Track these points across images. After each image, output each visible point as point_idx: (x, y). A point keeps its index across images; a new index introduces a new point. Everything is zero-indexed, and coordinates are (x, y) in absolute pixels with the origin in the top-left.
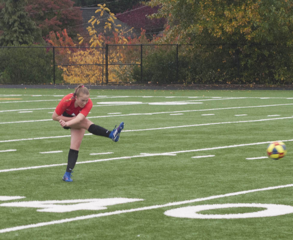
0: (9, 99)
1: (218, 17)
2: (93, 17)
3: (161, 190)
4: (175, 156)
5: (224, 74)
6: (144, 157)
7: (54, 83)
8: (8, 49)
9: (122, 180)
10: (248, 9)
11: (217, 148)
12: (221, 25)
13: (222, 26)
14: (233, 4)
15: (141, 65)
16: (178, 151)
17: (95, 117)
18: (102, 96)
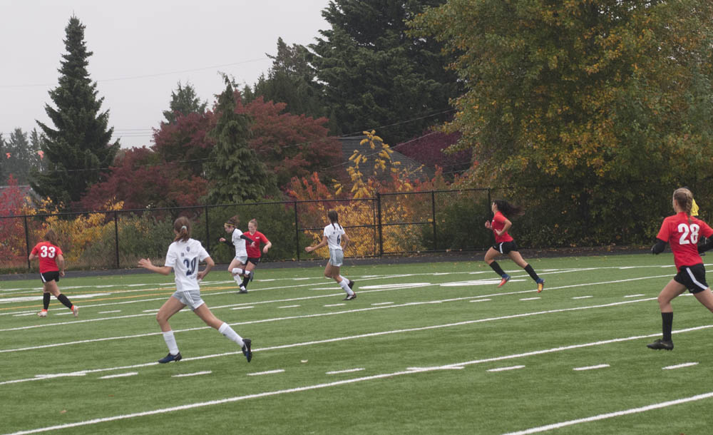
0: (222, 288)
1: (551, 142)
2: (356, 151)
3: (427, 427)
4: (462, 369)
5: (566, 231)
6: (412, 374)
7: (298, 257)
8: (224, 209)
9: (368, 413)
10: (597, 129)
11: (531, 354)
12: (555, 155)
13: (558, 157)
14: (573, 122)
15: (434, 223)
16: (469, 361)
17: (350, 311)
18: (370, 276)
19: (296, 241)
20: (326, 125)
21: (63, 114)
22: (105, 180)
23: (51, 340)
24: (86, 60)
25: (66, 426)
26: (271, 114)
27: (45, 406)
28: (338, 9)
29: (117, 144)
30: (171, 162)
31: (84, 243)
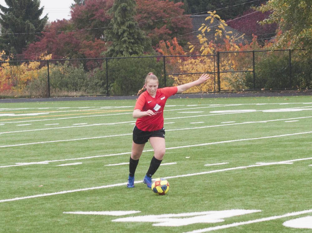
2: (203, 24)
3: (279, 200)
4: (292, 164)
6: (260, 166)
8: (118, 60)
9: (239, 191)
15: (253, 71)
16: (295, 159)
17: (208, 127)
18: (215, 105)
19: (164, 82)
20: (181, 7)
22: (38, 40)
23: (19, 141)
25: (45, 195)
27: (27, 182)
29: (46, 17)
30: (81, 29)
31: (26, 81)
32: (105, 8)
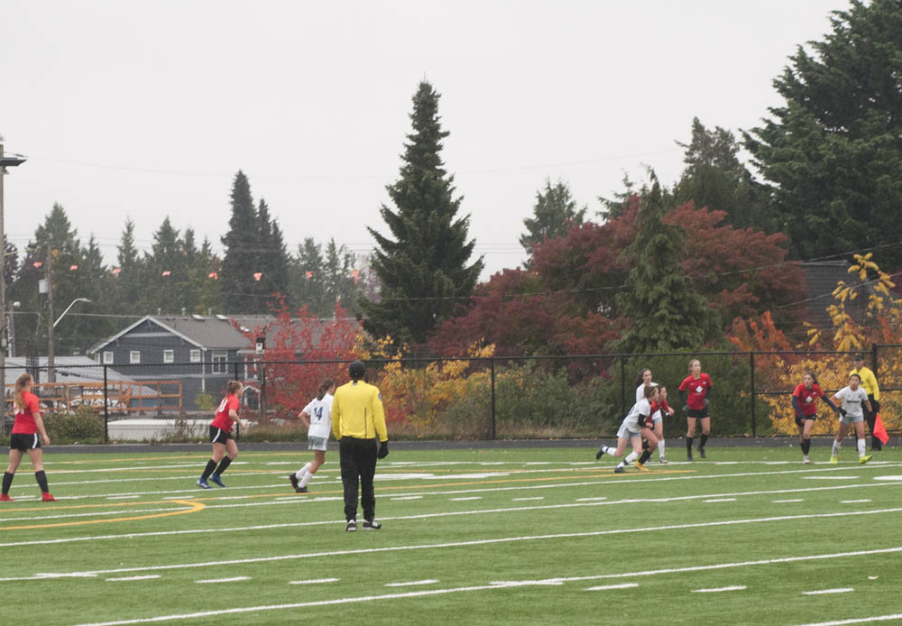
2: (842, 282)
7: (754, 432)
8: (647, 360)
18: (877, 463)
19: (750, 409)
20: (781, 245)
21: (405, 219)
22: (461, 313)
24: (439, 142)
26: (703, 227)
28: (797, 77)
29: (479, 263)
30: (557, 290)
31: (438, 402)
32: (612, 245)
